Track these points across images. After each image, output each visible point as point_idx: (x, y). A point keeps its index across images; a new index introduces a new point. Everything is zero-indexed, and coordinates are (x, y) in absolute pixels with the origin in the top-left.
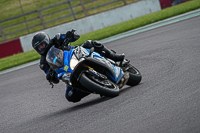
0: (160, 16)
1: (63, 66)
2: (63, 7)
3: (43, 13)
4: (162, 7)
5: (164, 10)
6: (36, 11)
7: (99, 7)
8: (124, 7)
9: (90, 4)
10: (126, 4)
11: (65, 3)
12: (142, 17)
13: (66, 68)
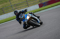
0: (39, 10)
1: (25, 18)
2: (10, 7)
3: (4, 9)
4: (40, 7)
5: (40, 8)
6: (2, 9)
7: (21, 7)
8: (28, 7)
9: (18, 7)
10: (29, 7)
11: (10, 6)
12: (34, 10)
13: (26, 19)
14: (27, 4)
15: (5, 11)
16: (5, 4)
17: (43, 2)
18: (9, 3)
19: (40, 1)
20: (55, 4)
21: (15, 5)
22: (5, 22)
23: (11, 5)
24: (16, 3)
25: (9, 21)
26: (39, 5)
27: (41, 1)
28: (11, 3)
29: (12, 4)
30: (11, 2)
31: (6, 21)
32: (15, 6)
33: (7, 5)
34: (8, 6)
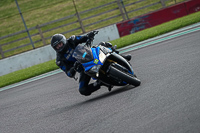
5: (123, 38)
9: (49, 32)
10: (84, 32)
11: (23, 32)
13: (96, 61)
14: (78, 24)
15: (5, 48)
16: (6, 23)
17: (133, 16)
18: (17, 20)
19: (121, 15)
20: (171, 22)
21: (37, 27)
22: (7, 85)
23: (24, 29)
24: (41, 21)
25: (19, 81)
26: (118, 26)
27: (127, 13)
28: (24, 22)
29: (30, 24)
30: (25, 19)
31: (10, 84)
32: (37, 31)
33: (11, 28)
34: (16, 32)
